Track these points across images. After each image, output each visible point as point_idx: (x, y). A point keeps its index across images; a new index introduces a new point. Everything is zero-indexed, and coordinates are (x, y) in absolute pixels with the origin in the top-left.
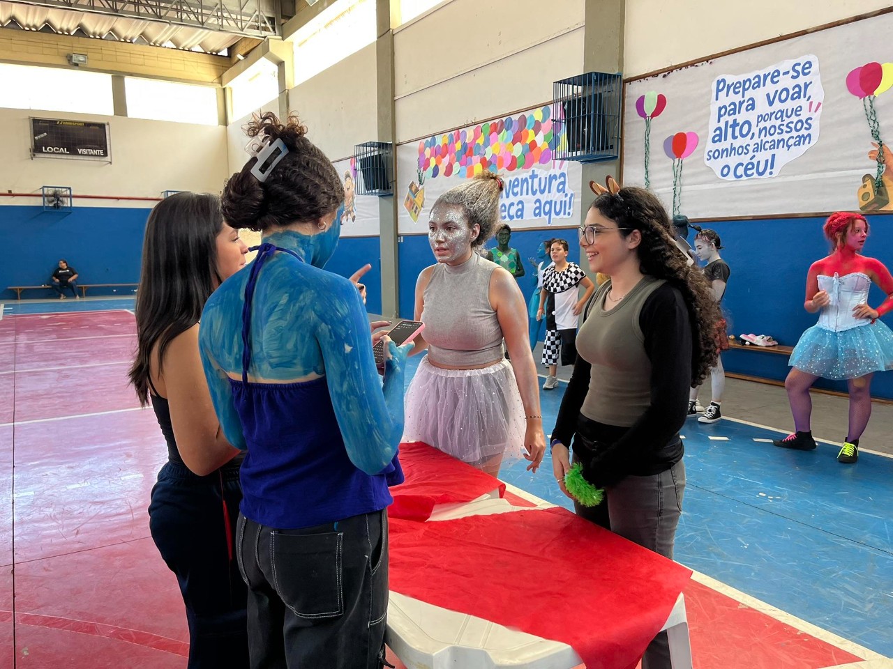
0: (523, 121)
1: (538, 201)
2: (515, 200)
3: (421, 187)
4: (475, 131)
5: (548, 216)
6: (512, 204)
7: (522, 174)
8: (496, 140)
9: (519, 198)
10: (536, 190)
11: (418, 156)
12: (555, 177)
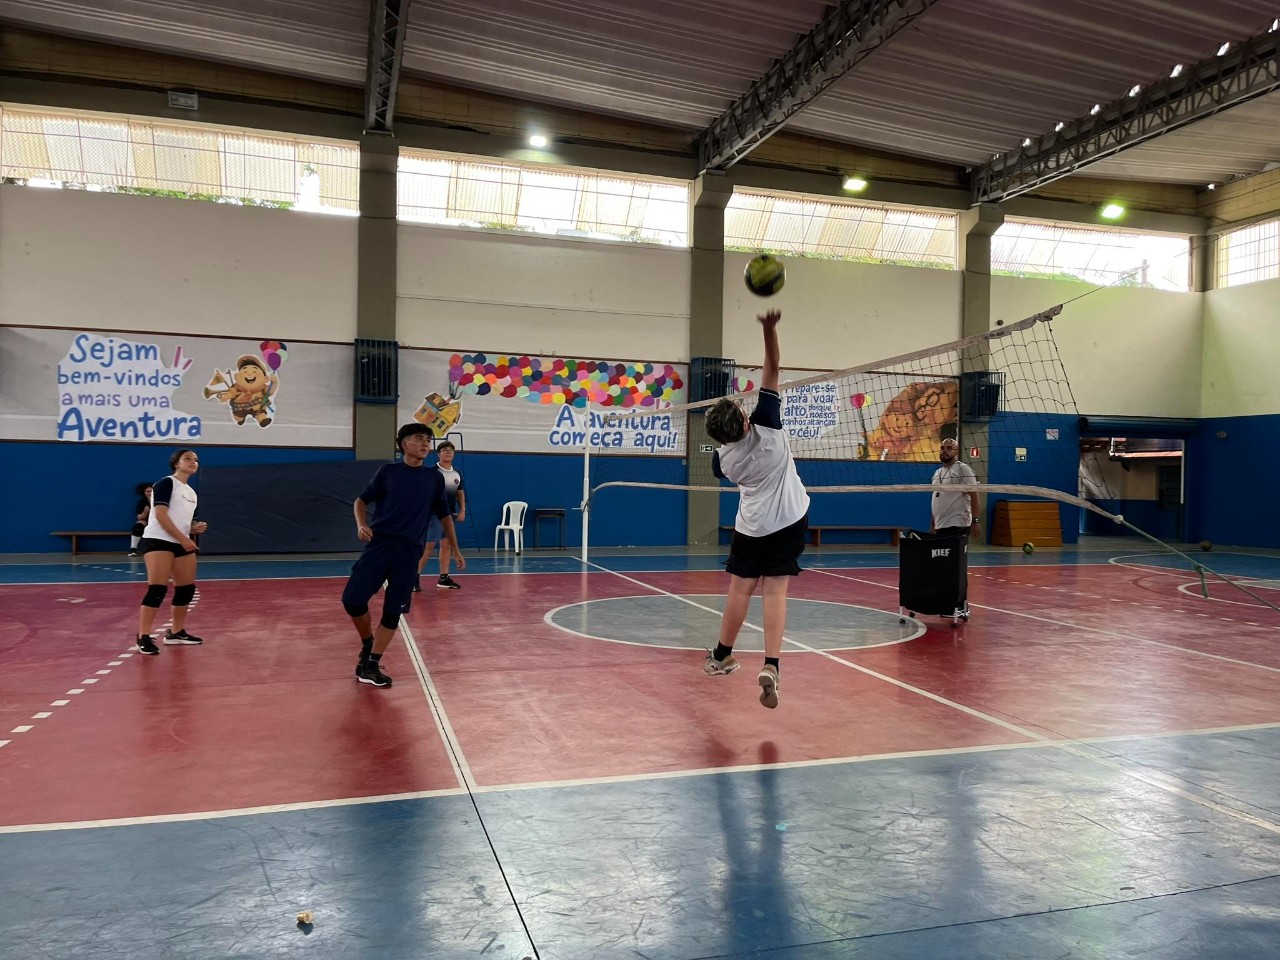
0: (621, 370)
1: (641, 434)
2: (613, 430)
3: (452, 401)
4: (554, 363)
5: (650, 447)
6: (609, 434)
7: (620, 411)
8: (586, 378)
9: (616, 429)
10: (638, 426)
11: (449, 368)
12: (659, 418)
